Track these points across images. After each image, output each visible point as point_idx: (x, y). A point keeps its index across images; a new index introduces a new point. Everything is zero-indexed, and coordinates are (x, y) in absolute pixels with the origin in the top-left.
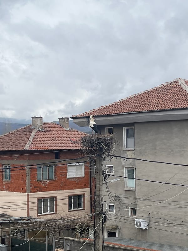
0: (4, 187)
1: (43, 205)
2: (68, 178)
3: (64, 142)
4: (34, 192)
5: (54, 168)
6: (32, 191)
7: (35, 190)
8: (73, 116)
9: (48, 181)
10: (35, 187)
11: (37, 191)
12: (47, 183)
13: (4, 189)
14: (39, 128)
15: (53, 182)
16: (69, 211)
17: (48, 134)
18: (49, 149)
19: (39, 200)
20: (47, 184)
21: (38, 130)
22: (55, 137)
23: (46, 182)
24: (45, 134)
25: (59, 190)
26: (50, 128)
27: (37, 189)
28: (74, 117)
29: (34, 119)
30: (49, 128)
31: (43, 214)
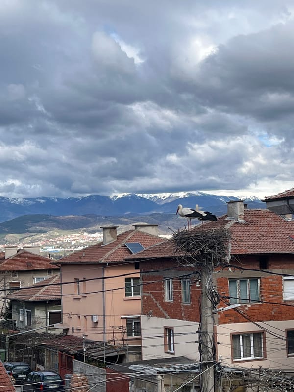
0: (183, 314)
1: (241, 344)
2: (285, 301)
3: (278, 240)
4: (225, 323)
5: (259, 285)
6: (222, 321)
7: (227, 320)
8: (265, 197)
9: (250, 306)
10: (226, 315)
11: (231, 321)
12: (247, 308)
13: (183, 317)
14: (238, 219)
15: (258, 306)
16: (288, 356)
17: (251, 228)
18: (247, 253)
19: (235, 337)
20: (247, 310)
21: (235, 221)
22: (262, 233)
23: (246, 306)
24: (246, 228)
25: (270, 321)
26: (257, 219)
27: (231, 318)
28: (267, 199)
29: (231, 205)
30: (255, 219)
31: (242, 359)
